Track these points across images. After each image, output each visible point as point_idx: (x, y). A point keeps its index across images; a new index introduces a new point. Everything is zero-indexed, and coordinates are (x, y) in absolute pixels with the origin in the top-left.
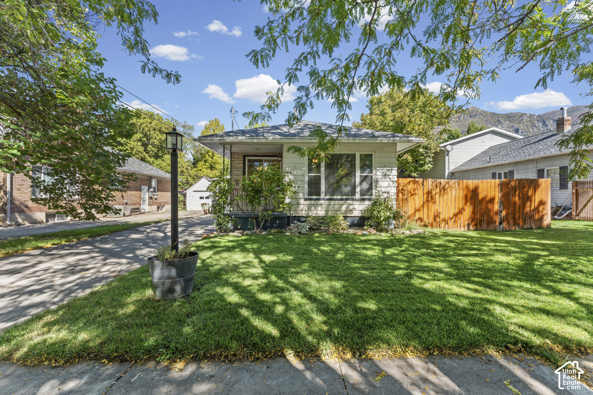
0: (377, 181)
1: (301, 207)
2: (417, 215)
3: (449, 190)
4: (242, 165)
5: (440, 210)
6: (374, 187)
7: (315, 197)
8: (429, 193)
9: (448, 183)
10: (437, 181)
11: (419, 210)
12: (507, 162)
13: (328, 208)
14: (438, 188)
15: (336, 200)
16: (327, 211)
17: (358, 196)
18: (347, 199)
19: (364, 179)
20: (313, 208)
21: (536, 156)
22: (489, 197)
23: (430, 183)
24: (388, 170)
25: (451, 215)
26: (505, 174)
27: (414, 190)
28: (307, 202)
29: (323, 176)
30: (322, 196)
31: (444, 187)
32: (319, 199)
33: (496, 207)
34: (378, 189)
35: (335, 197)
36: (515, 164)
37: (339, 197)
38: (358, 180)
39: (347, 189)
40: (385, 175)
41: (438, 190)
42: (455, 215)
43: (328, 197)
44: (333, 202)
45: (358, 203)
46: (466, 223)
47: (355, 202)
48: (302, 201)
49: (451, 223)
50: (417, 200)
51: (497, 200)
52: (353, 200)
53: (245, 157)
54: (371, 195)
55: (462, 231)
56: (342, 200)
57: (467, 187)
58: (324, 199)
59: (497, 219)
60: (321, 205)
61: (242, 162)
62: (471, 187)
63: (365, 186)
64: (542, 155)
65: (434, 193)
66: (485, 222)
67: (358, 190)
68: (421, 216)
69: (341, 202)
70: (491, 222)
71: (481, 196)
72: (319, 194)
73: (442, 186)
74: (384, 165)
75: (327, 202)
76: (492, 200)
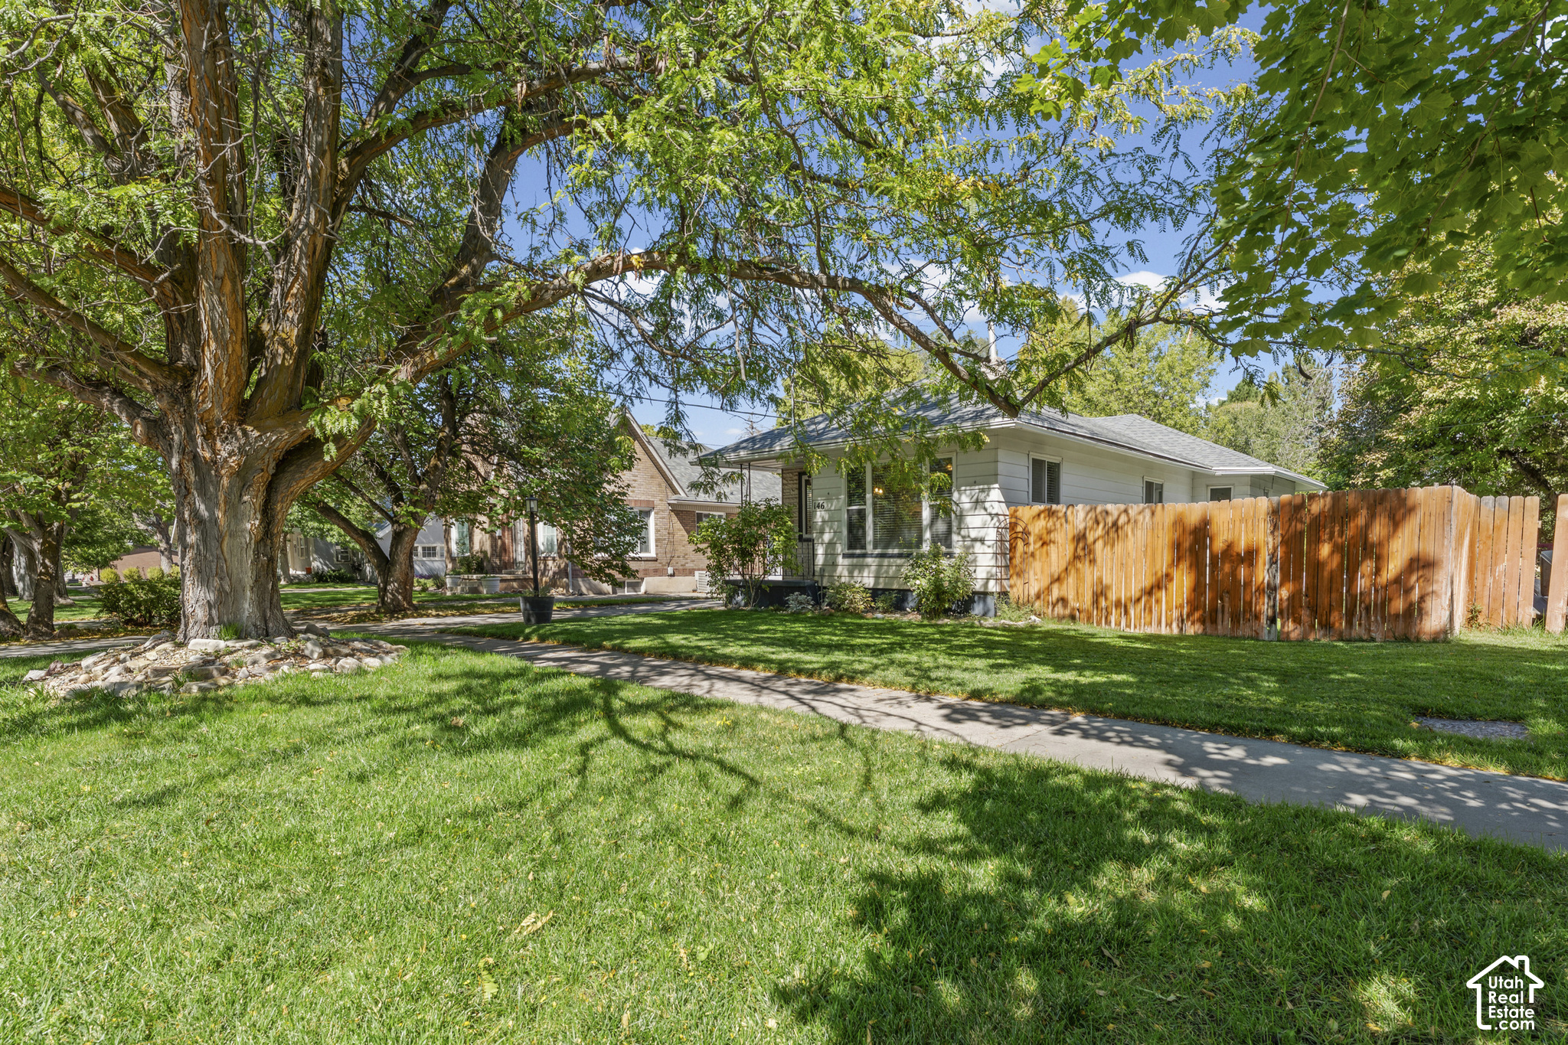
0: (961, 517)
1: (840, 569)
2: (1056, 593)
3: (1129, 529)
6: (955, 529)
7: (858, 551)
8: (1080, 538)
9: (1126, 511)
10: (1099, 509)
11: (1058, 579)
13: (879, 571)
14: (1101, 526)
15: (892, 556)
16: (878, 578)
17: (928, 548)
18: (910, 556)
19: (937, 513)
20: (856, 573)
22: (1242, 547)
23: (1081, 515)
24: (983, 491)
25: (1134, 592)
27: (1049, 532)
28: (847, 561)
29: (869, 512)
30: (870, 548)
31: (1115, 524)
32: (864, 556)
33: (1263, 574)
34: (963, 532)
35: (890, 551)
37: (896, 551)
38: (926, 515)
39: (909, 536)
40: (977, 502)
41: (1100, 531)
42: (1149, 592)
43: (877, 551)
44: (886, 561)
46: (1175, 614)
48: (840, 560)
49: (1134, 612)
50: (1054, 556)
51: (1264, 556)
54: (951, 545)
56: (900, 556)
57: (1179, 522)
58: (871, 556)
59: (1264, 607)
60: (868, 566)
62: (1191, 521)
63: (940, 526)
65: (1090, 538)
66: (1226, 615)
67: (927, 535)
68: (1064, 593)
69: (899, 561)
70: (1243, 614)
71: (1219, 543)
72: (864, 547)
73: (1110, 520)
74: (972, 480)
75: (877, 561)
76: (1250, 557)
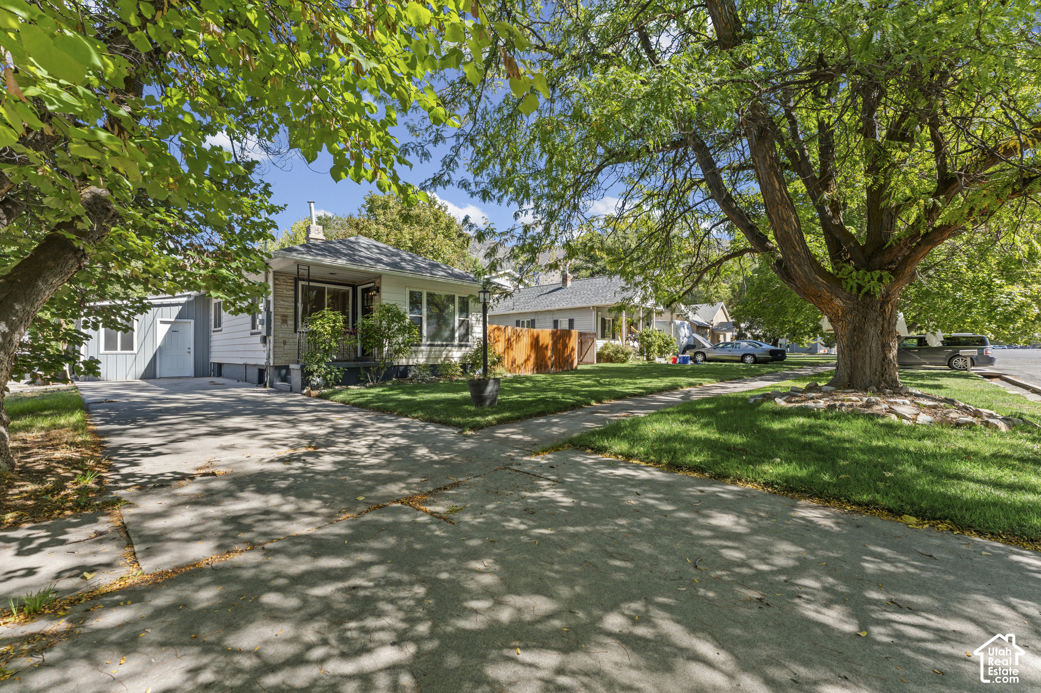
0: (472, 327)
3: (522, 337)
4: (292, 293)
5: (516, 357)
6: (469, 333)
8: (509, 339)
9: (521, 330)
10: (514, 329)
12: (530, 310)
13: (429, 355)
14: (515, 335)
15: (437, 346)
16: (428, 358)
17: (456, 342)
18: (447, 345)
19: (462, 323)
20: (413, 356)
21: (553, 308)
22: (545, 344)
23: (510, 331)
24: (481, 316)
25: (523, 361)
26: (528, 322)
27: (498, 336)
29: (424, 319)
30: (424, 341)
31: (519, 335)
32: (420, 345)
33: (549, 353)
34: (473, 335)
35: (436, 343)
36: (536, 313)
37: (439, 343)
38: (457, 324)
39: (446, 334)
40: (479, 320)
41: (515, 337)
42: (525, 361)
43: (429, 343)
44: (434, 349)
45: (456, 349)
46: (532, 366)
47: (453, 349)
49: (522, 368)
51: (550, 347)
52: (452, 346)
53: (297, 280)
54: (468, 341)
55: (529, 374)
56: (442, 345)
57: (533, 335)
58: (425, 345)
59: (550, 363)
60: (422, 351)
61: (293, 288)
62: (535, 335)
63: (462, 331)
64: (557, 307)
66: (543, 366)
67: (457, 334)
69: (442, 348)
70: (546, 366)
71: (541, 343)
72: (421, 339)
73: (517, 334)
74: (478, 310)
75: (428, 348)
76: (547, 347)
